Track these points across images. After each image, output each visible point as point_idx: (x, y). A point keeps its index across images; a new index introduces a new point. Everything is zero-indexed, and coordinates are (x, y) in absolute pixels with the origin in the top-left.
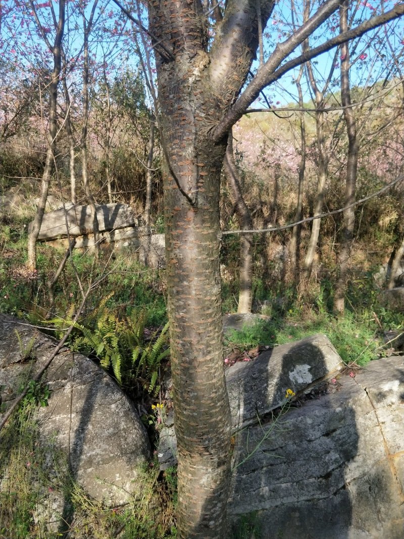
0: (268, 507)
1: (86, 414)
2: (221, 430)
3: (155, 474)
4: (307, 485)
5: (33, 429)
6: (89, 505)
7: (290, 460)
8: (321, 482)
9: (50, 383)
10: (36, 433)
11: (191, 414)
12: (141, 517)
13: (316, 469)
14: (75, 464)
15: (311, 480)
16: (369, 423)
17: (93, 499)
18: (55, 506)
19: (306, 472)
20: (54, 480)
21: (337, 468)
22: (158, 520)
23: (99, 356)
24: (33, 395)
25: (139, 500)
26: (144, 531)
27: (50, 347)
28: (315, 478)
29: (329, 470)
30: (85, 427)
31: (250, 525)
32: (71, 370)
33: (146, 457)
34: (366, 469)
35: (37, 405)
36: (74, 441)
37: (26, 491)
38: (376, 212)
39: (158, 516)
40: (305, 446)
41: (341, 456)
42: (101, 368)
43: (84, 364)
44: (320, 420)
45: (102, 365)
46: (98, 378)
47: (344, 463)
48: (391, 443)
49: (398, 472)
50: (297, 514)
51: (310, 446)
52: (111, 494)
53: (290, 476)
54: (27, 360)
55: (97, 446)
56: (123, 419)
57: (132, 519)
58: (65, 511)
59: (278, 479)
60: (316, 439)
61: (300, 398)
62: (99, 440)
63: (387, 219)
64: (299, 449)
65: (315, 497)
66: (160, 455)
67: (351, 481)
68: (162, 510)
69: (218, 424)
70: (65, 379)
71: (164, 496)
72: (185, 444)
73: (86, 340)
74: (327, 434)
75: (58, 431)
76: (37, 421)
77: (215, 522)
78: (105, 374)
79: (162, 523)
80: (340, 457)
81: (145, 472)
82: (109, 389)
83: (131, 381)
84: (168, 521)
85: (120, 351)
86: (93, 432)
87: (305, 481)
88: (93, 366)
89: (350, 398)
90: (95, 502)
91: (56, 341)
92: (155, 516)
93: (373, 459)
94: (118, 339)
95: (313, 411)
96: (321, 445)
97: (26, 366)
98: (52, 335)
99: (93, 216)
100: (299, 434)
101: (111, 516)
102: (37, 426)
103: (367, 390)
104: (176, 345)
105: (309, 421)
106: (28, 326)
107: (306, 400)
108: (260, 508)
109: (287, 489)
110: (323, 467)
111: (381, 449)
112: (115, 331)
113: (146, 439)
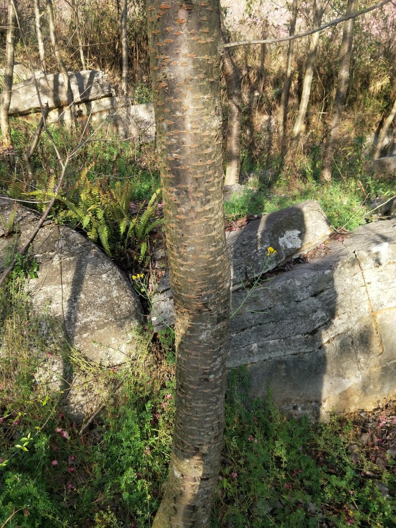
0: (256, 361)
1: (77, 284)
2: (221, 286)
3: (149, 336)
4: (294, 341)
5: (25, 300)
6: (87, 365)
7: (277, 319)
8: (307, 338)
9: (37, 255)
10: (29, 304)
11: (188, 270)
12: (138, 374)
13: (303, 327)
14: (70, 330)
15: (298, 336)
16: (355, 283)
17: (91, 360)
18: (55, 368)
19: (293, 330)
20: (52, 345)
21: (323, 325)
22: (154, 376)
23: (85, 228)
24: (22, 268)
25: (135, 360)
26: (141, 386)
27: (33, 220)
28: (302, 334)
29: (315, 327)
30: (78, 297)
31: (240, 377)
32: (57, 242)
33: (140, 321)
34: (350, 325)
35: (27, 277)
36: (67, 309)
37: (25, 356)
38: (368, 76)
39: (154, 373)
40: (293, 306)
41: (328, 314)
42: (88, 240)
43: (71, 236)
44: (309, 282)
45: (90, 237)
46: (85, 249)
47: (330, 320)
48: (375, 301)
49: (379, 327)
50: (284, 366)
51: (298, 306)
52: (108, 356)
53: (278, 333)
54: (10, 234)
55: (91, 313)
56: (116, 287)
57: (129, 376)
58: (65, 372)
59: (267, 337)
60: (304, 299)
61: (289, 263)
62: (93, 308)
63: (379, 85)
64: (287, 309)
65: (301, 351)
66: (154, 319)
67: (336, 336)
68: (158, 367)
69: (218, 280)
70: (52, 251)
71: (159, 355)
72: (183, 301)
73: (70, 213)
74: (315, 295)
75: (51, 302)
76: (29, 293)
77: (216, 375)
78: (93, 245)
79: (157, 378)
80: (327, 316)
81: (139, 335)
82: (99, 260)
83: (121, 253)
84: (163, 376)
85: (107, 224)
86: (86, 300)
87: (293, 338)
88: (80, 238)
89: (339, 260)
90: (93, 364)
91: (39, 214)
92: (151, 372)
93: (357, 316)
94: (103, 212)
95: (302, 274)
96: (308, 305)
97: (11, 240)
98: (34, 208)
99: (66, 85)
100: (288, 296)
101: (110, 374)
102: (29, 297)
103: (356, 253)
104: (169, 194)
105: (298, 283)
106: (8, 200)
107: (294, 264)
108: (249, 362)
109: (275, 345)
110: (310, 324)
111: (365, 308)
112: (99, 203)
113: (139, 305)
